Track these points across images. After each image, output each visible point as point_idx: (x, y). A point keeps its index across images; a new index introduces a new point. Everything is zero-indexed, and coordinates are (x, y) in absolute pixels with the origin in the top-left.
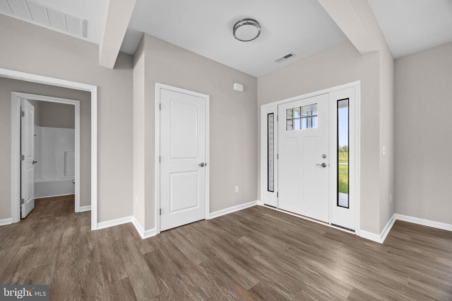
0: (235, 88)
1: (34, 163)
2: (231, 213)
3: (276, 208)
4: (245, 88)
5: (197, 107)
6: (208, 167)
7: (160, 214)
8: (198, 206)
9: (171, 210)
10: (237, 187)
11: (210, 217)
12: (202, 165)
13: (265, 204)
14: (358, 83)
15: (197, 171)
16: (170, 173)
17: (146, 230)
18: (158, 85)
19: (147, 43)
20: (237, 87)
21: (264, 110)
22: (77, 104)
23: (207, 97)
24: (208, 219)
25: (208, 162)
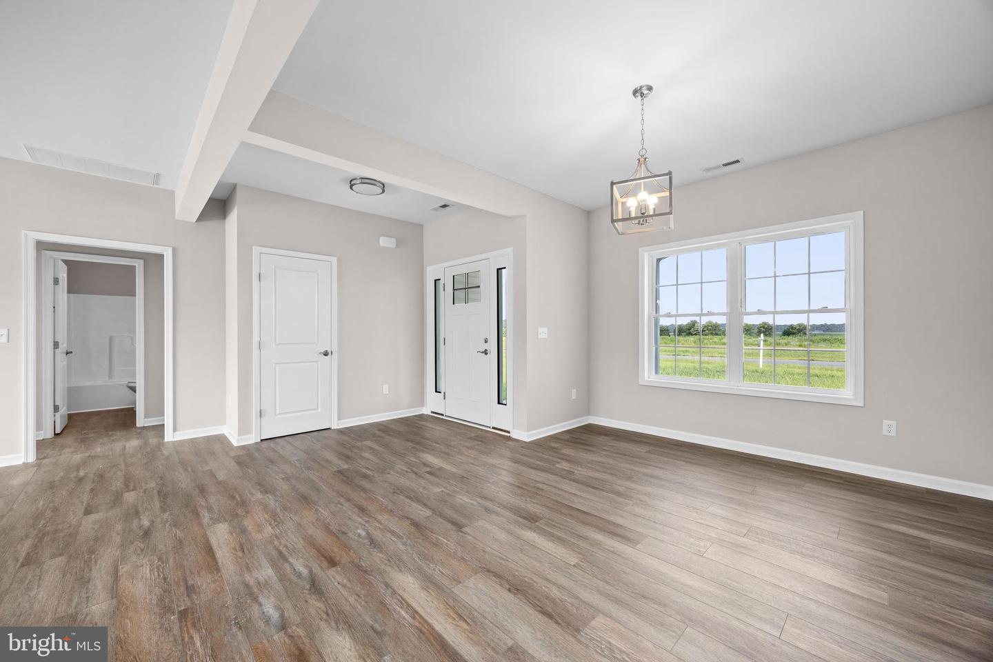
0: (382, 244)
1: (67, 353)
2: (377, 423)
3: (442, 415)
4: (399, 242)
5: (318, 274)
6: (335, 356)
7: (261, 416)
8: (319, 410)
9: (278, 412)
10: (386, 387)
11: (338, 425)
12: (326, 354)
13: (432, 412)
14: (510, 250)
15: (318, 362)
16: (275, 364)
17: (239, 435)
18: (256, 250)
19: (240, 196)
20: (384, 242)
21: (431, 273)
22: (139, 265)
23: (334, 260)
24: (335, 428)
25: (335, 349)
